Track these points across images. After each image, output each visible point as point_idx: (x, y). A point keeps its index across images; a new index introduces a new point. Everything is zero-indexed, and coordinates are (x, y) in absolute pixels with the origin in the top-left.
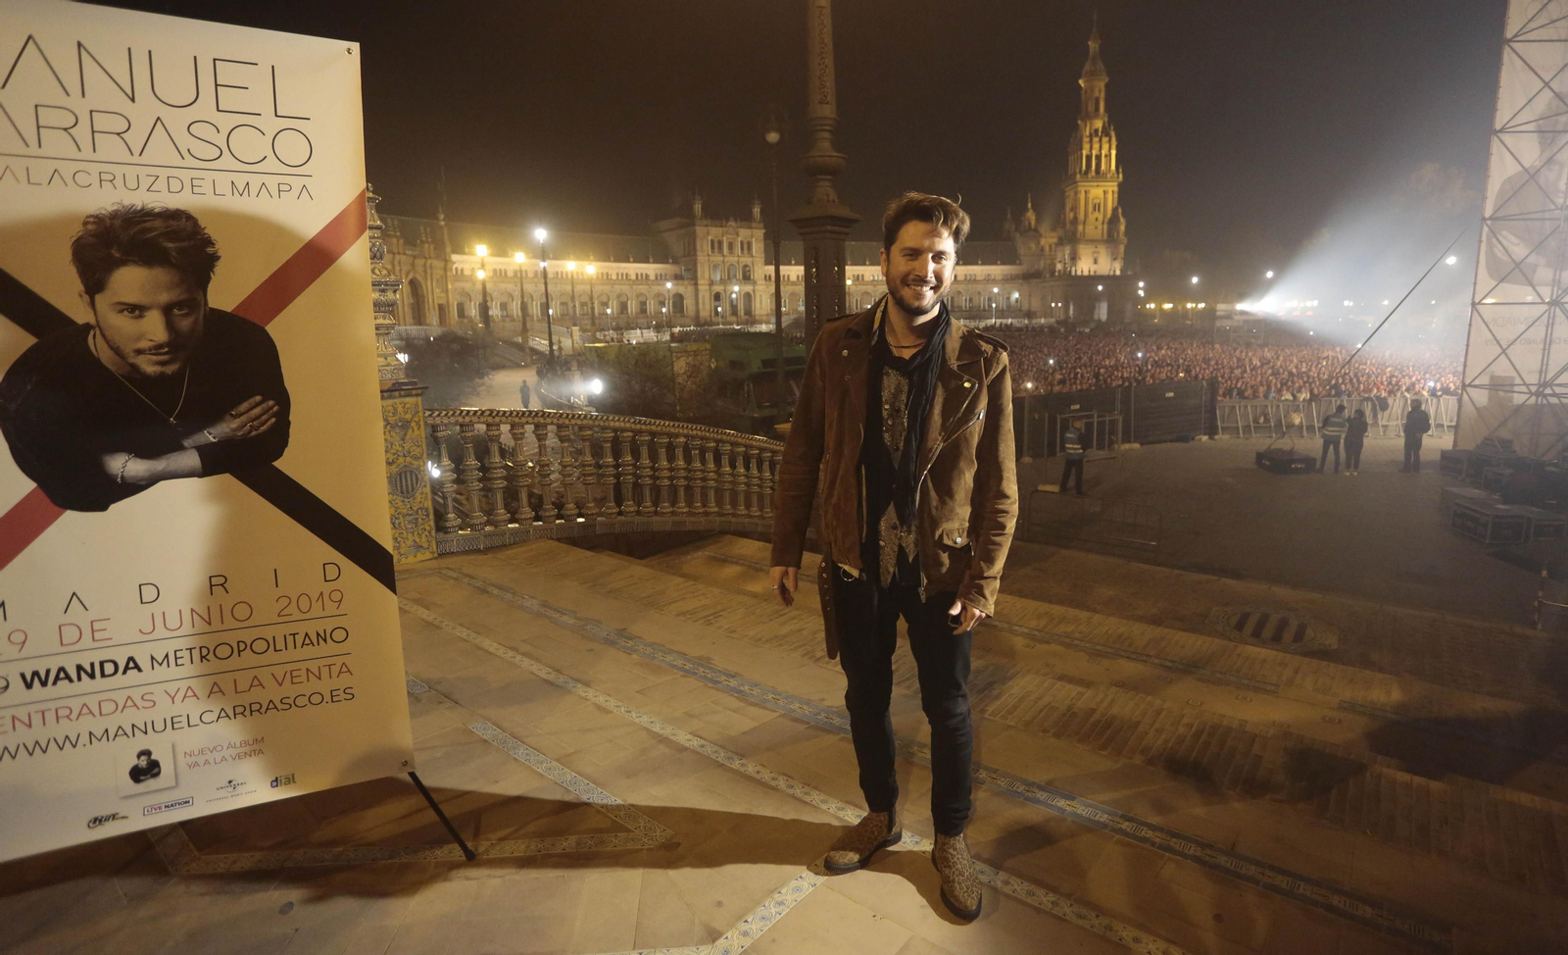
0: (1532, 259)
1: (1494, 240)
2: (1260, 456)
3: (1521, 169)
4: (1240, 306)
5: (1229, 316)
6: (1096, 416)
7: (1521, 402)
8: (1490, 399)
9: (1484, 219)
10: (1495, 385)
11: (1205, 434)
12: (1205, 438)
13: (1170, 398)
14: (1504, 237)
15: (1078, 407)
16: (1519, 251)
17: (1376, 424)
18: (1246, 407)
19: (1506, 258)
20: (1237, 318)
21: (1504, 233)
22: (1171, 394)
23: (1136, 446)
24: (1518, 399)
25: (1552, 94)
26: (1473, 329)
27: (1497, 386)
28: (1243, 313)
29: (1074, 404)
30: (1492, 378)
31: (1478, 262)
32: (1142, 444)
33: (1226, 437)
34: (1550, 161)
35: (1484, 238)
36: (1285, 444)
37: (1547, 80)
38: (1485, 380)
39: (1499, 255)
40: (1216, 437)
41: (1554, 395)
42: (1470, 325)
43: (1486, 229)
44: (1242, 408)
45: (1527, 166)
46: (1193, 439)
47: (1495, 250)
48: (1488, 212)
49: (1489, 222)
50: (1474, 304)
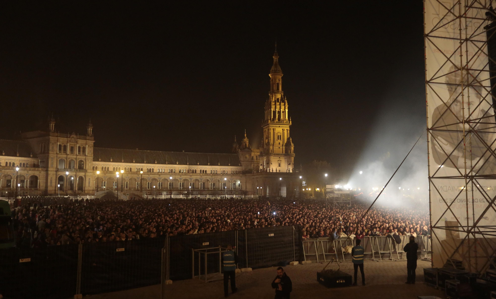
0: (456, 153)
1: (435, 141)
2: (319, 275)
3: (442, 103)
4: (337, 186)
5: (332, 192)
6: (220, 249)
7: (464, 237)
8: (447, 235)
9: (428, 129)
10: (448, 227)
11: (296, 261)
12: (296, 263)
13: (271, 237)
14: (439, 140)
15: (208, 243)
16: (449, 149)
17: (395, 252)
18: (320, 242)
19: (442, 152)
20: (336, 192)
21: (439, 138)
22: (272, 235)
23: (250, 269)
24: (463, 235)
25: (451, 64)
26: (431, 192)
27: (450, 227)
28: (339, 190)
29: (205, 242)
30: (446, 222)
31: (428, 154)
32: (253, 269)
33: (309, 262)
34: (455, 100)
35: (430, 140)
36: (334, 266)
37: (449, 57)
38: (442, 224)
39: (439, 150)
40: (303, 262)
41: (480, 232)
42: (430, 190)
43: (430, 135)
44: (318, 243)
45: (445, 102)
46: (289, 264)
47: (436, 147)
48: (430, 126)
49: (431, 131)
50: (430, 178)
